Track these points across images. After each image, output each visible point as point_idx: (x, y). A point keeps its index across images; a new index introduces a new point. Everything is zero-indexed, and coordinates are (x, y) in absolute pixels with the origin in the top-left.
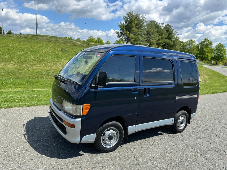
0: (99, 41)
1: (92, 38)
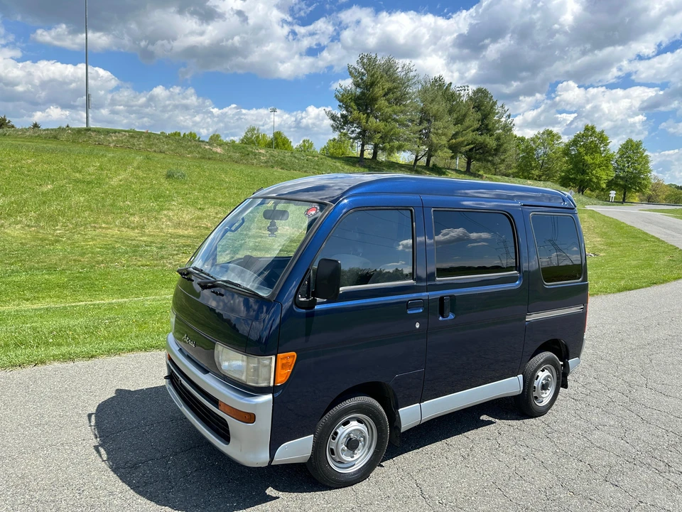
0: (279, 140)
1: (256, 132)
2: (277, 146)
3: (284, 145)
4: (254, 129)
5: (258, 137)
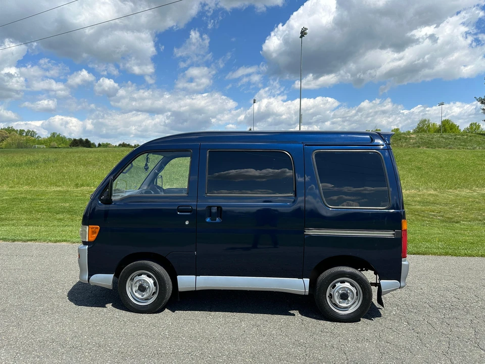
1: (427, 123)
5: (429, 126)
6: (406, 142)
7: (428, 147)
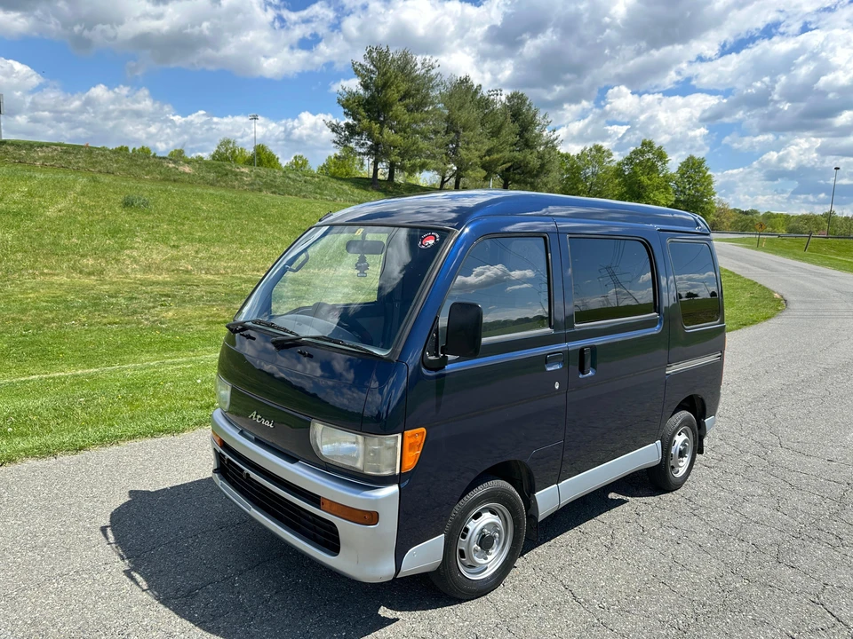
0: (263, 156)
1: (231, 146)
2: (260, 164)
3: (269, 162)
4: (229, 142)
5: (234, 152)
6: (237, 180)
7: (274, 193)
